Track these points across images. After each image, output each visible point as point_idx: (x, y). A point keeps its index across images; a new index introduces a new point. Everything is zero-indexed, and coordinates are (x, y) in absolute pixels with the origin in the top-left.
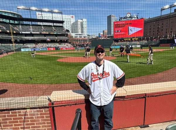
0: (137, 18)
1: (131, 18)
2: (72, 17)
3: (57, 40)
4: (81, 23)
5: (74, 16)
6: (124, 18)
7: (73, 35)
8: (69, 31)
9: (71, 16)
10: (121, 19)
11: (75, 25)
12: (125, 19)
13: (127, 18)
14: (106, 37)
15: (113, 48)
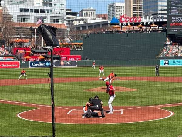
14: (138, 24)
15: (167, 65)
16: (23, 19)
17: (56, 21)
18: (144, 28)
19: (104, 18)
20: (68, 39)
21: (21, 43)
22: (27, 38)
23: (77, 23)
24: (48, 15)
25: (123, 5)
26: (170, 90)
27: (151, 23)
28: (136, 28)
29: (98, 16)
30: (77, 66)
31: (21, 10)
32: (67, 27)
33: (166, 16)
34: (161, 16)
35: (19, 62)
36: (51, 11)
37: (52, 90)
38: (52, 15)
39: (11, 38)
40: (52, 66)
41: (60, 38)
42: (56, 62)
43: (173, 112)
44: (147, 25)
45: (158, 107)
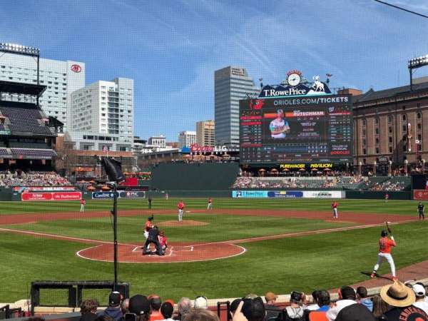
0: (327, 90)
1: (303, 91)
2: (76, 68)
3: (6, 160)
4: (110, 93)
5: (82, 65)
6: (277, 90)
7: (77, 138)
8: (61, 124)
9: (71, 63)
10: (269, 93)
11: (84, 100)
12: (282, 93)
13: (287, 89)
14: (210, 154)
15: (239, 196)
16: (86, 147)
17: (123, 149)
18: (216, 157)
19: (174, 147)
20: (136, 168)
21: (84, 172)
22: (90, 167)
23: (146, 151)
24: (114, 143)
25: (195, 133)
26: (243, 223)
27: (223, 153)
28: (208, 158)
29: (168, 144)
30: (144, 197)
31: (85, 138)
32: (135, 155)
33: (238, 146)
34: (233, 145)
35: (81, 193)
36: (117, 138)
37: (115, 225)
38: (118, 143)
39: (73, 166)
40: (115, 197)
41: (127, 167)
42: (121, 193)
43: (245, 248)
44: (219, 154)
45: (231, 242)
